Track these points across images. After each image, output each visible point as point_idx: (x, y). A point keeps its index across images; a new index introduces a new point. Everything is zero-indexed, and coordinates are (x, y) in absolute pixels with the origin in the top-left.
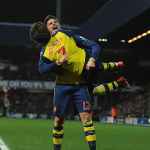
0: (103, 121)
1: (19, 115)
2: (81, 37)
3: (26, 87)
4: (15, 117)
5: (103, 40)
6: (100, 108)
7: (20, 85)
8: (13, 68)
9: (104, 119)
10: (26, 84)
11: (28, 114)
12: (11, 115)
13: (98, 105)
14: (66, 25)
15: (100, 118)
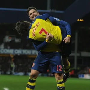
0: (81, 78)
1: (21, 74)
2: (55, 18)
3: (26, 53)
4: (19, 75)
5: (81, 20)
6: (78, 68)
7: (22, 52)
8: (17, 40)
9: (82, 76)
10: (26, 52)
11: (28, 73)
12: (16, 73)
13: (77, 66)
14: (54, 10)
15: (79, 75)
